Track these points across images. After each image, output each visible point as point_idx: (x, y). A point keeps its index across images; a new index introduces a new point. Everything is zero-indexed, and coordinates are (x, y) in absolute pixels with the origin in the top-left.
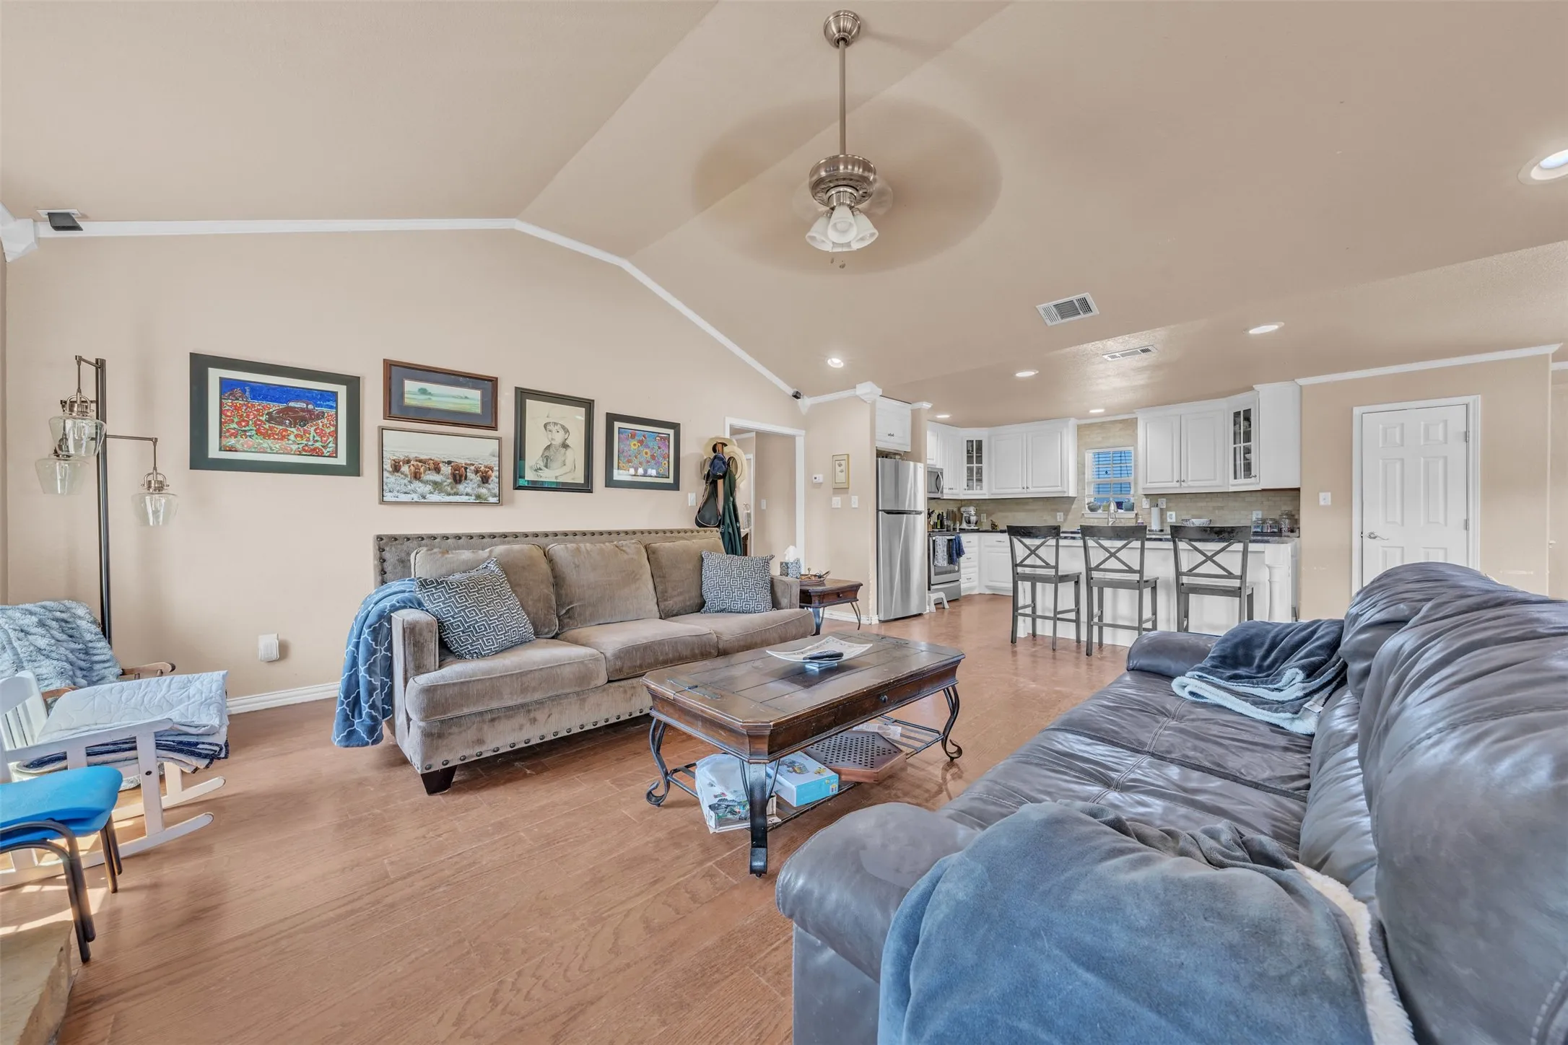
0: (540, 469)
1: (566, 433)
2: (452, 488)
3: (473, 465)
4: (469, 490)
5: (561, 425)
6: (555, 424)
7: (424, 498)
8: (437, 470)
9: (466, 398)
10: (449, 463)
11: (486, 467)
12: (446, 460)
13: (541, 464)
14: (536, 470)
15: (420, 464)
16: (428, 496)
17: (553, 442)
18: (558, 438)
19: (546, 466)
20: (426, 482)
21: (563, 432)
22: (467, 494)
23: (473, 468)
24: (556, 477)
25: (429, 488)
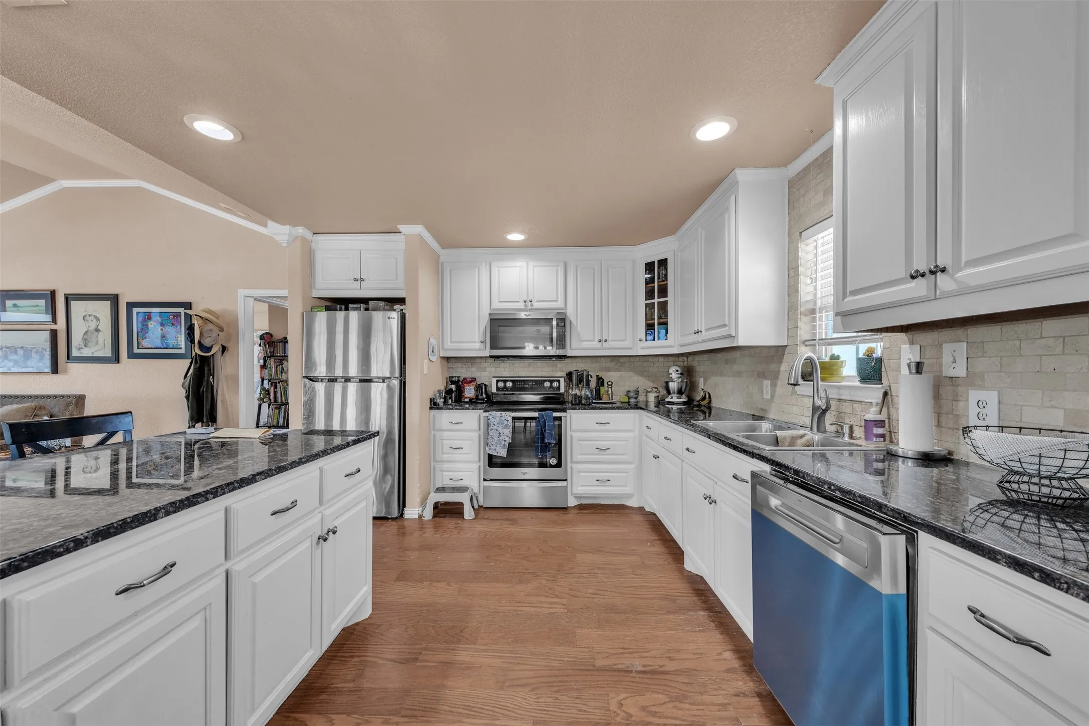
0: (82, 348)
1: (97, 321)
2: (24, 364)
3: (35, 348)
4: (33, 364)
5: (94, 316)
6: (90, 315)
7: (10, 370)
8: (16, 353)
9: (37, 306)
10: (22, 348)
11: (42, 349)
12: (20, 346)
13: (82, 345)
14: (79, 349)
15: (8, 350)
16: (12, 369)
17: (89, 329)
18: (93, 325)
19: (85, 346)
20: (11, 361)
21: (96, 320)
22: (32, 367)
23: (35, 350)
24: (92, 353)
25: (11, 364)
